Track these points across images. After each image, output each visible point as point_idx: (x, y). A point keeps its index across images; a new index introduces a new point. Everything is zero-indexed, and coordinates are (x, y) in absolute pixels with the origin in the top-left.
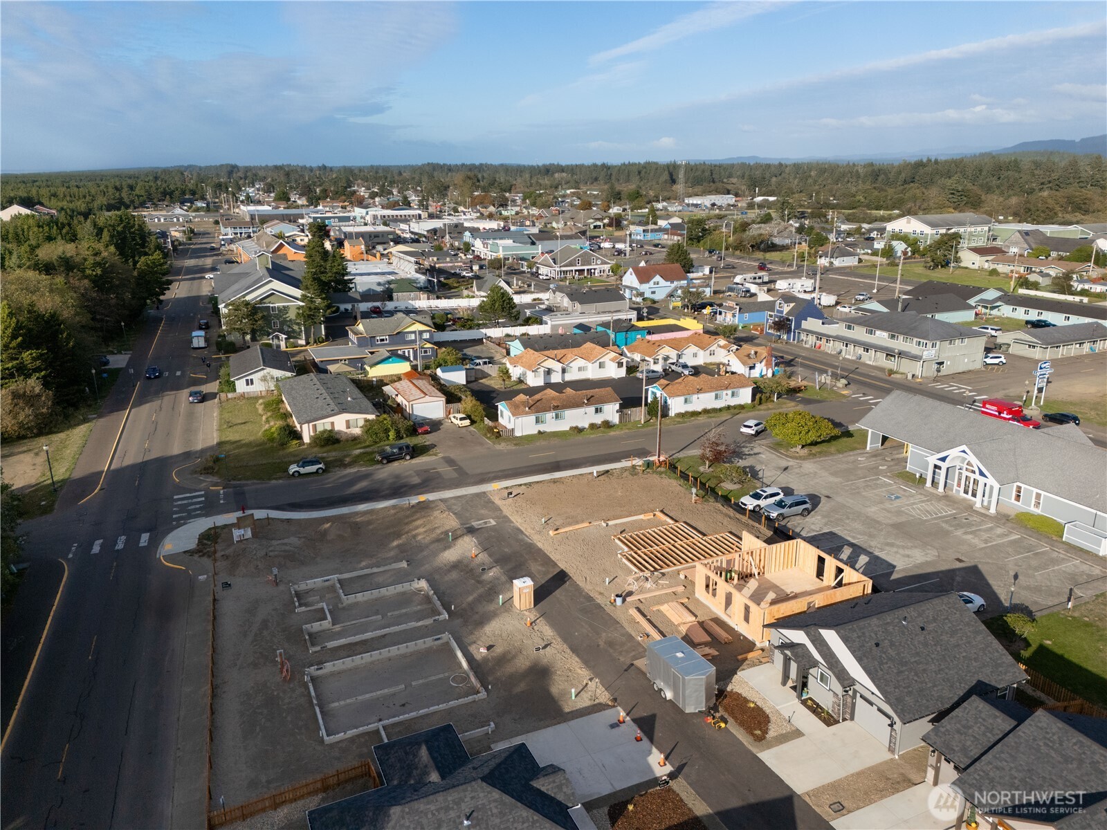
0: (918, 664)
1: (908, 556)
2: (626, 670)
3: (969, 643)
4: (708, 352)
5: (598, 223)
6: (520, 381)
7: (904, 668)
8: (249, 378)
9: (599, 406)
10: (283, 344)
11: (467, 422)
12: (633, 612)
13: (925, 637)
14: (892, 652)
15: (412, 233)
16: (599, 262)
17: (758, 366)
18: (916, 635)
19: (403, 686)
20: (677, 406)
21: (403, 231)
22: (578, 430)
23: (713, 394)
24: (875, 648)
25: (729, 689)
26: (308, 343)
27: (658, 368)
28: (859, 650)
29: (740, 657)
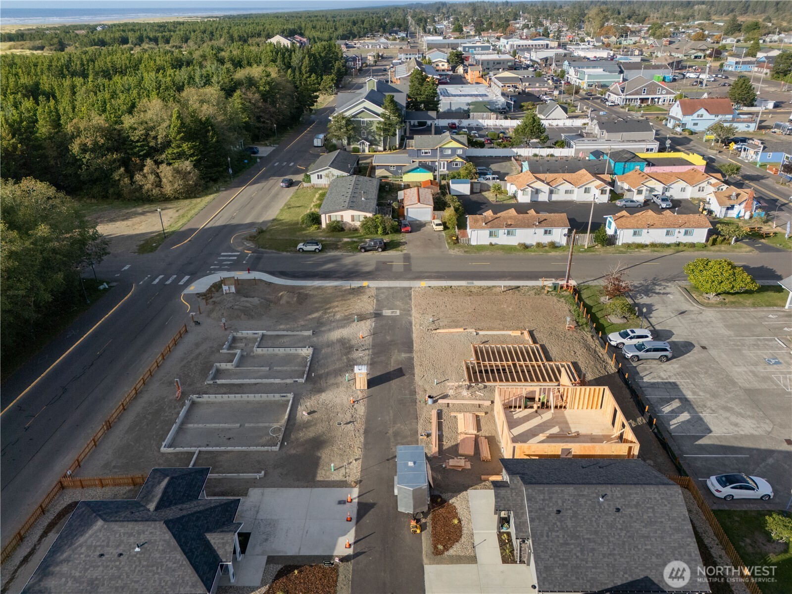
0: (590, 542)
1: (736, 425)
2: (388, 460)
3: (662, 538)
4: (697, 188)
5: (700, 54)
6: (514, 197)
7: (573, 541)
8: (319, 174)
9: (548, 229)
10: (367, 149)
11: (441, 228)
12: (434, 413)
13: (615, 519)
14: (569, 523)
15: (531, 60)
16: (664, 92)
17: (737, 208)
18: (606, 514)
19: (239, 425)
20: (625, 237)
21: (525, 58)
22: (526, 247)
23: (665, 231)
24: (553, 515)
25: (451, 502)
26: (385, 150)
27: (641, 198)
28: (536, 512)
29: (483, 477)
